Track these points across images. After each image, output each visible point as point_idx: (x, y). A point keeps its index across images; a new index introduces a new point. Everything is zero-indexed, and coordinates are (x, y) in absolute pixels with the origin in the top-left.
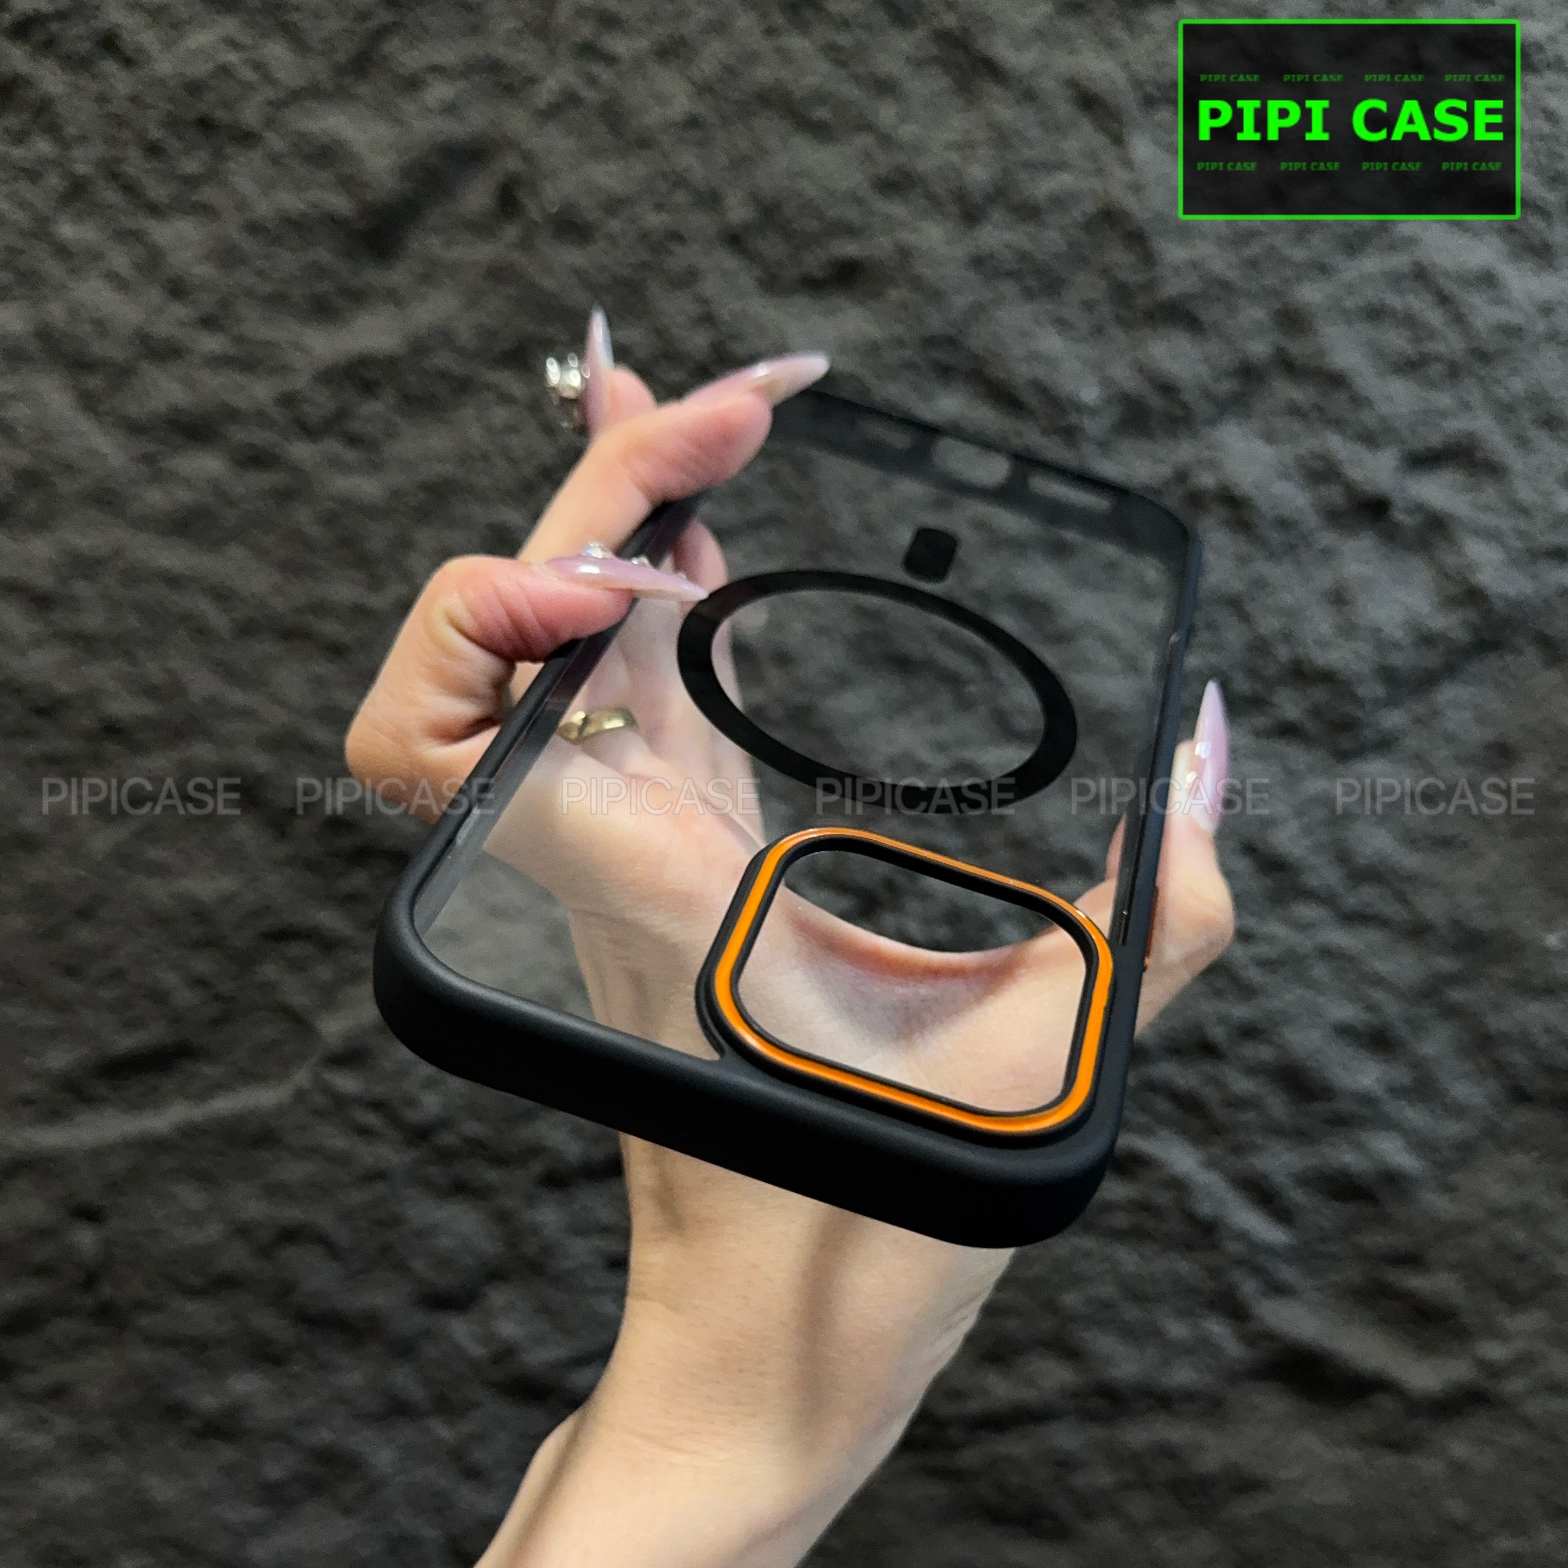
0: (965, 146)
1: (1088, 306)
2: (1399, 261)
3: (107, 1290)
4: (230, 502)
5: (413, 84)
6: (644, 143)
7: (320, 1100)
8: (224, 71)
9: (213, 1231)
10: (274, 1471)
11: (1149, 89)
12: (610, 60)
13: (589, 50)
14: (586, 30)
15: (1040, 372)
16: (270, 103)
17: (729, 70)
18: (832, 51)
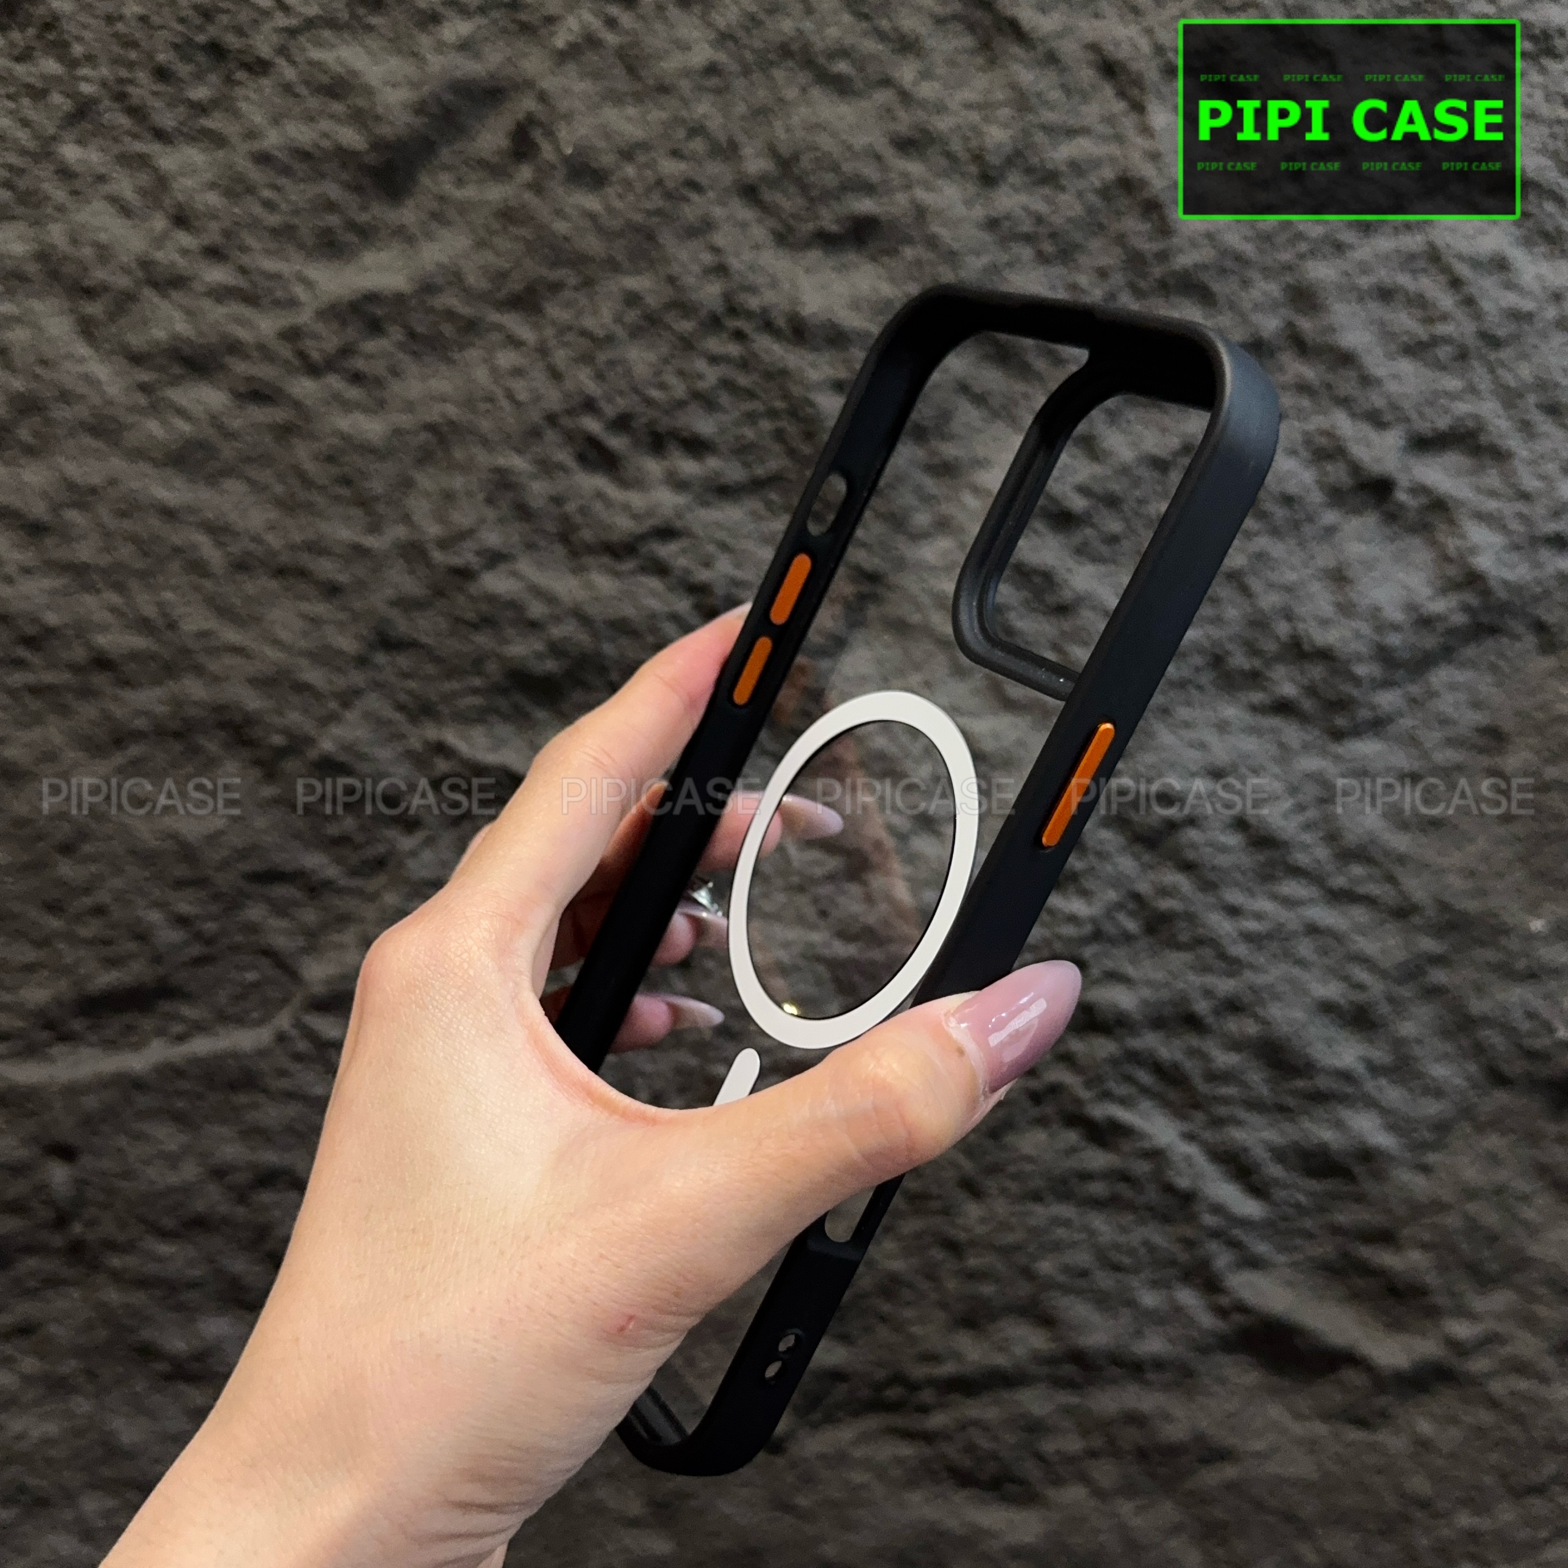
0: (985, 107)
1: (1101, 272)
2: (1413, 242)
3: (77, 1229)
4: (229, 435)
5: (430, 19)
6: (663, 89)
7: (302, 1046)
9: (190, 1171)
16: (283, 31)
17: (752, 20)
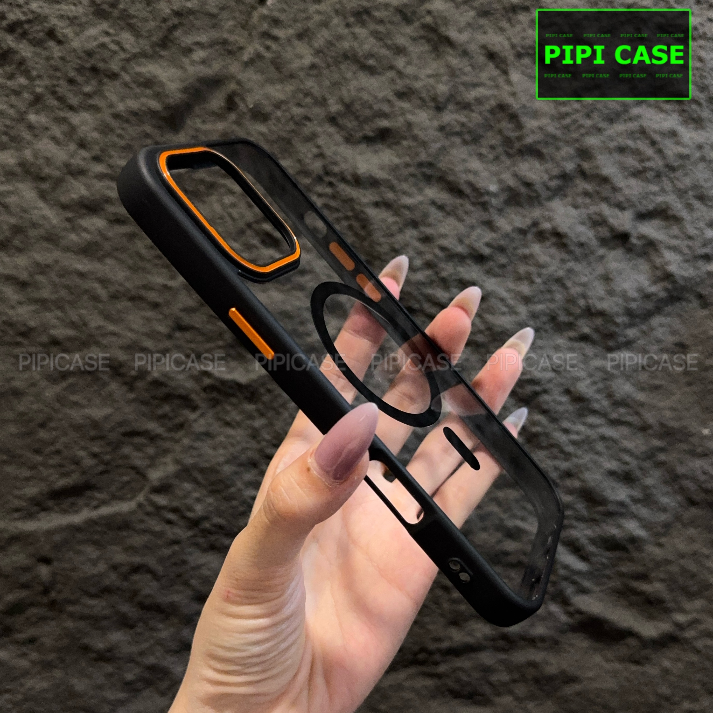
0: (436, 76)
1: (492, 147)
2: (633, 126)
3: (53, 594)
4: (107, 239)
5: (188, 51)
6: (292, 76)
7: (150, 509)
8: (103, 46)
9: (102, 567)
10: (129, 676)
11: (520, 49)
12: (276, 39)
13: (266, 35)
14: (265, 26)
15: (471, 178)
16: (123, 60)
17: (330, 44)
18: (375, 34)
